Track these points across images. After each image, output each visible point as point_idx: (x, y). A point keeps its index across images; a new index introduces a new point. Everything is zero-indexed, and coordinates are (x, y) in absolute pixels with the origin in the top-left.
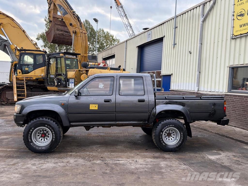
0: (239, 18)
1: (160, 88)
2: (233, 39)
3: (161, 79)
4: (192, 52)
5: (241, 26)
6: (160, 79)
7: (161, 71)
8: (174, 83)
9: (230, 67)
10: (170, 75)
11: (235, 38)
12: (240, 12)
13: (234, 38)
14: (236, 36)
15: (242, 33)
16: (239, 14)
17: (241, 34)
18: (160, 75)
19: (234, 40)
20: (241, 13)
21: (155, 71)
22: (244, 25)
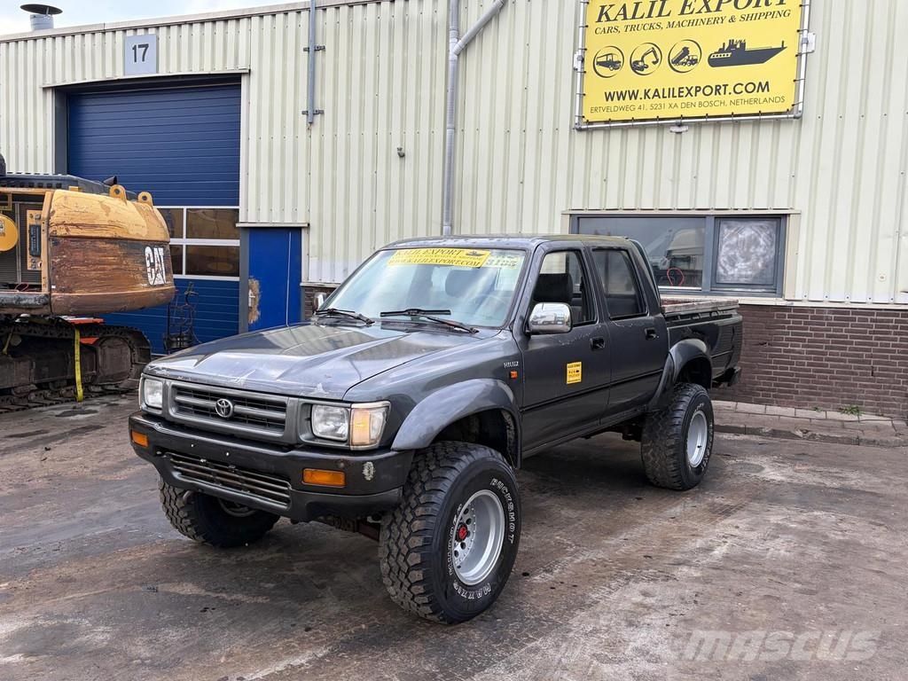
0: (602, 70)
1: (236, 279)
2: (580, 130)
3: (239, 241)
4: (409, 151)
5: (609, 97)
6: (235, 243)
7: (241, 207)
8: (320, 259)
9: (571, 215)
10: (299, 229)
11: (587, 130)
12: (607, 55)
13: (586, 128)
14: (592, 123)
15: (612, 119)
16: (604, 59)
17: (609, 121)
18: (237, 225)
19: (585, 133)
20: (610, 57)
21: (185, 208)
22: (621, 96)
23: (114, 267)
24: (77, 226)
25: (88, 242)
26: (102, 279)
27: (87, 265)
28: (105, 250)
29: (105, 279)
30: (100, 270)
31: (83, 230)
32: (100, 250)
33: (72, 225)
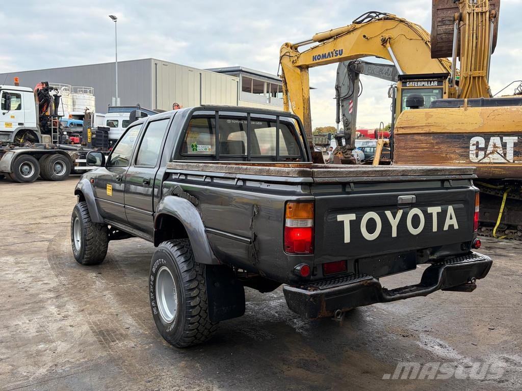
23: (426, 150)
24: (403, 128)
25: (409, 136)
26: (414, 156)
27: (406, 149)
28: (420, 140)
29: (416, 157)
30: (415, 151)
31: (406, 130)
32: (416, 140)
33: (400, 127)
